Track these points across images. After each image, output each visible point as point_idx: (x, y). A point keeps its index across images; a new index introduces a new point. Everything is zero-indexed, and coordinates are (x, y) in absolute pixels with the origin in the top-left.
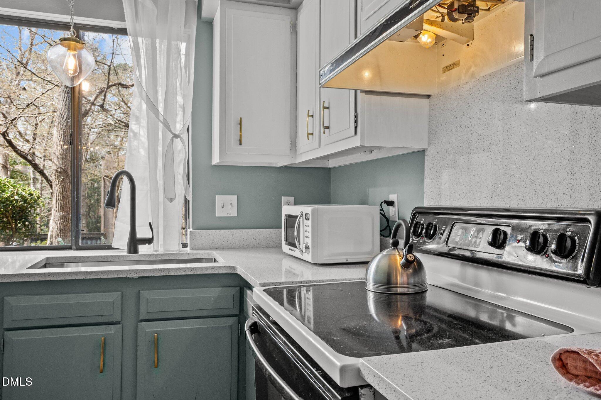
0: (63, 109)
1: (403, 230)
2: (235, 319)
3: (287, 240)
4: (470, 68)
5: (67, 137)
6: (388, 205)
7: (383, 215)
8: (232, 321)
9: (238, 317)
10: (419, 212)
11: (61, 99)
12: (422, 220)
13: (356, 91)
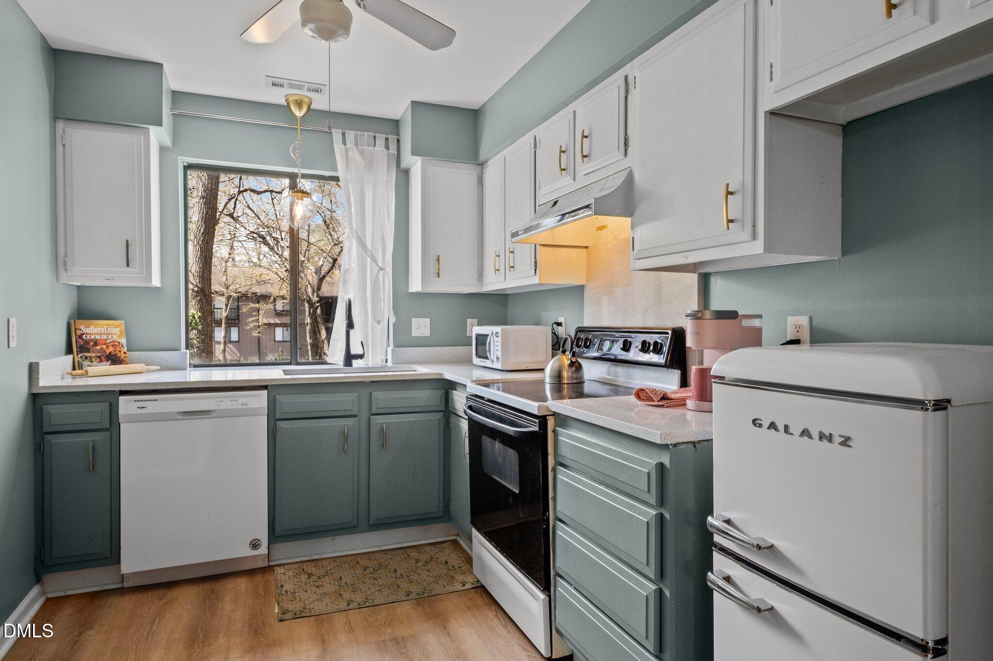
0: (200, 222)
1: (569, 343)
2: (441, 414)
3: (477, 354)
4: (614, 232)
5: (204, 252)
6: (558, 325)
7: (554, 333)
8: (439, 415)
9: (443, 413)
10: (580, 330)
11: (197, 211)
12: (582, 336)
13: (535, 245)
